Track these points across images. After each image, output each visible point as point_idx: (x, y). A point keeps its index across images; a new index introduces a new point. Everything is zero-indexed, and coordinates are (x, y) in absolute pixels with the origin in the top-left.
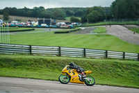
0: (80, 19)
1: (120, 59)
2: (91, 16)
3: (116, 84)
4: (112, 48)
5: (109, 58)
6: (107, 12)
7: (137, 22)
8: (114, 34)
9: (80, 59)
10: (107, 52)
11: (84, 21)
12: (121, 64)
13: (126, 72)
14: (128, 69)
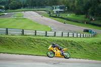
0: (3, 7)
1: (33, 36)
2: (12, 5)
3: (30, 54)
4: (27, 28)
5: (25, 35)
6: (23, 2)
7: (45, 9)
8: (29, 18)
9: (4, 36)
10: (23, 31)
11: (7, 8)
12: (33, 39)
13: (37, 45)
14: (38, 43)
